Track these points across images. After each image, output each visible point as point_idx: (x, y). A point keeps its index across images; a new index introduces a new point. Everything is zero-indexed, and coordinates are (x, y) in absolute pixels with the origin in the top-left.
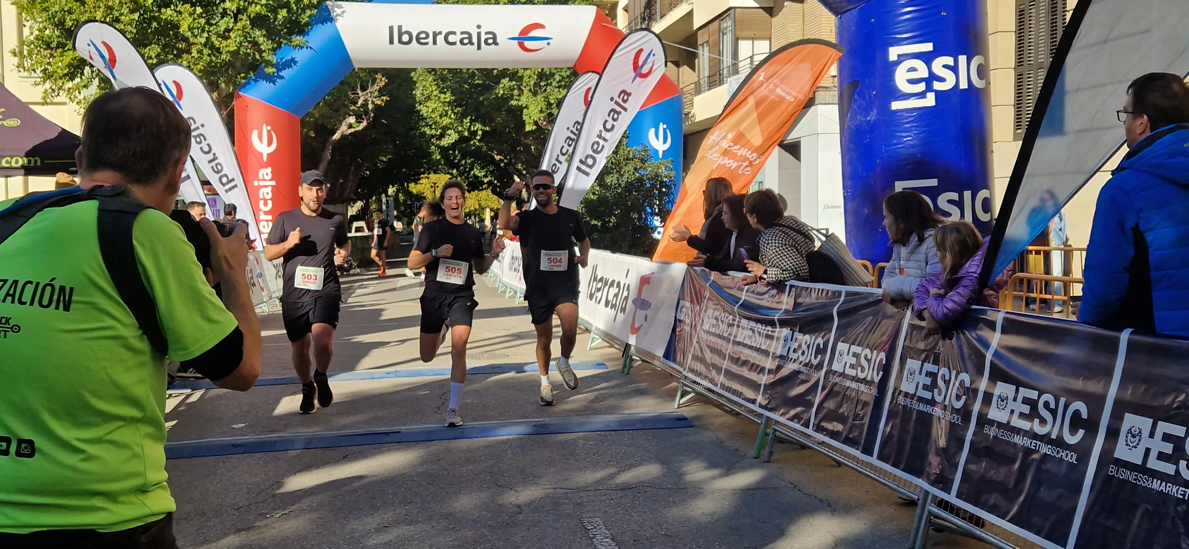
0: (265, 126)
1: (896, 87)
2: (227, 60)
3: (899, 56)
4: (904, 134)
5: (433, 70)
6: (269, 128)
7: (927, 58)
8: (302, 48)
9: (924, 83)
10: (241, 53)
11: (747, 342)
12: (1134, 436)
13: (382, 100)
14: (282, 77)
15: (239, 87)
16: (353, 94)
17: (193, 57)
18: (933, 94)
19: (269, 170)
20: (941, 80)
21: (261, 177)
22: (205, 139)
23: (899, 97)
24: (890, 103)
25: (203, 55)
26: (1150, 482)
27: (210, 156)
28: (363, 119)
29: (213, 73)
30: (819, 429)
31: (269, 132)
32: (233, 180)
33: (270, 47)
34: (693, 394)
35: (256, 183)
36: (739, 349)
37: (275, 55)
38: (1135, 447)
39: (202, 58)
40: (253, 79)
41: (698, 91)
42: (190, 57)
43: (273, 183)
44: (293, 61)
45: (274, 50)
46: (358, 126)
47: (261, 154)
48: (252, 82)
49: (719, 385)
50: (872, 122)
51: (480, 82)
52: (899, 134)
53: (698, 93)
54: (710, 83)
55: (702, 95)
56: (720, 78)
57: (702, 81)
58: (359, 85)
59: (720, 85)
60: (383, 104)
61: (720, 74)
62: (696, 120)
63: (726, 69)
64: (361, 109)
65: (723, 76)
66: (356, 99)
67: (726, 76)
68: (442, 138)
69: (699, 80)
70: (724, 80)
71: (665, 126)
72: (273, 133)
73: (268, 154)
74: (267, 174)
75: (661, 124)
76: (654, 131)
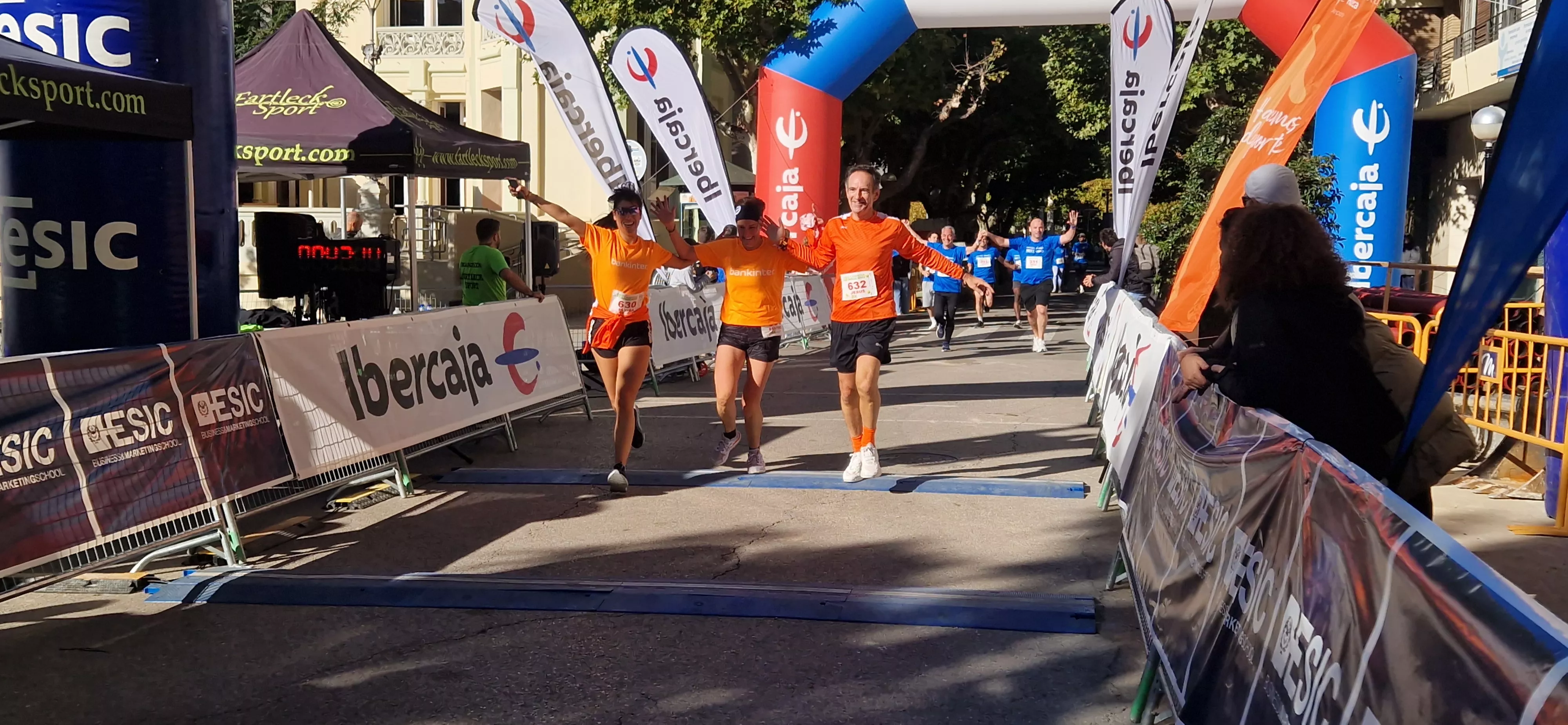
0: (793, 111)
6: (798, 114)
8: (845, 4)
13: (999, 76)
14: (819, 44)
15: (766, 60)
16: (958, 68)
22: (683, 129)
28: (972, 102)
31: (797, 119)
40: (781, 50)
41: (1459, 50)
44: (832, 24)
45: (810, 8)
46: (965, 112)
47: (786, 150)
48: (780, 54)
53: (1459, 53)
54: (1476, 39)
55: (1463, 58)
56: (1491, 31)
57: (1465, 36)
58: (967, 55)
59: (1491, 41)
60: (1000, 81)
61: (1492, 24)
62: (1452, 98)
63: (1501, 16)
64: (970, 87)
65: (1496, 28)
66: (963, 75)
67: (1500, 26)
68: (1083, 128)
69: (1462, 34)
70: (1497, 33)
71: (1381, 106)
72: (803, 121)
73: (796, 150)
74: (793, 177)
75: (1374, 102)
76: (1359, 113)
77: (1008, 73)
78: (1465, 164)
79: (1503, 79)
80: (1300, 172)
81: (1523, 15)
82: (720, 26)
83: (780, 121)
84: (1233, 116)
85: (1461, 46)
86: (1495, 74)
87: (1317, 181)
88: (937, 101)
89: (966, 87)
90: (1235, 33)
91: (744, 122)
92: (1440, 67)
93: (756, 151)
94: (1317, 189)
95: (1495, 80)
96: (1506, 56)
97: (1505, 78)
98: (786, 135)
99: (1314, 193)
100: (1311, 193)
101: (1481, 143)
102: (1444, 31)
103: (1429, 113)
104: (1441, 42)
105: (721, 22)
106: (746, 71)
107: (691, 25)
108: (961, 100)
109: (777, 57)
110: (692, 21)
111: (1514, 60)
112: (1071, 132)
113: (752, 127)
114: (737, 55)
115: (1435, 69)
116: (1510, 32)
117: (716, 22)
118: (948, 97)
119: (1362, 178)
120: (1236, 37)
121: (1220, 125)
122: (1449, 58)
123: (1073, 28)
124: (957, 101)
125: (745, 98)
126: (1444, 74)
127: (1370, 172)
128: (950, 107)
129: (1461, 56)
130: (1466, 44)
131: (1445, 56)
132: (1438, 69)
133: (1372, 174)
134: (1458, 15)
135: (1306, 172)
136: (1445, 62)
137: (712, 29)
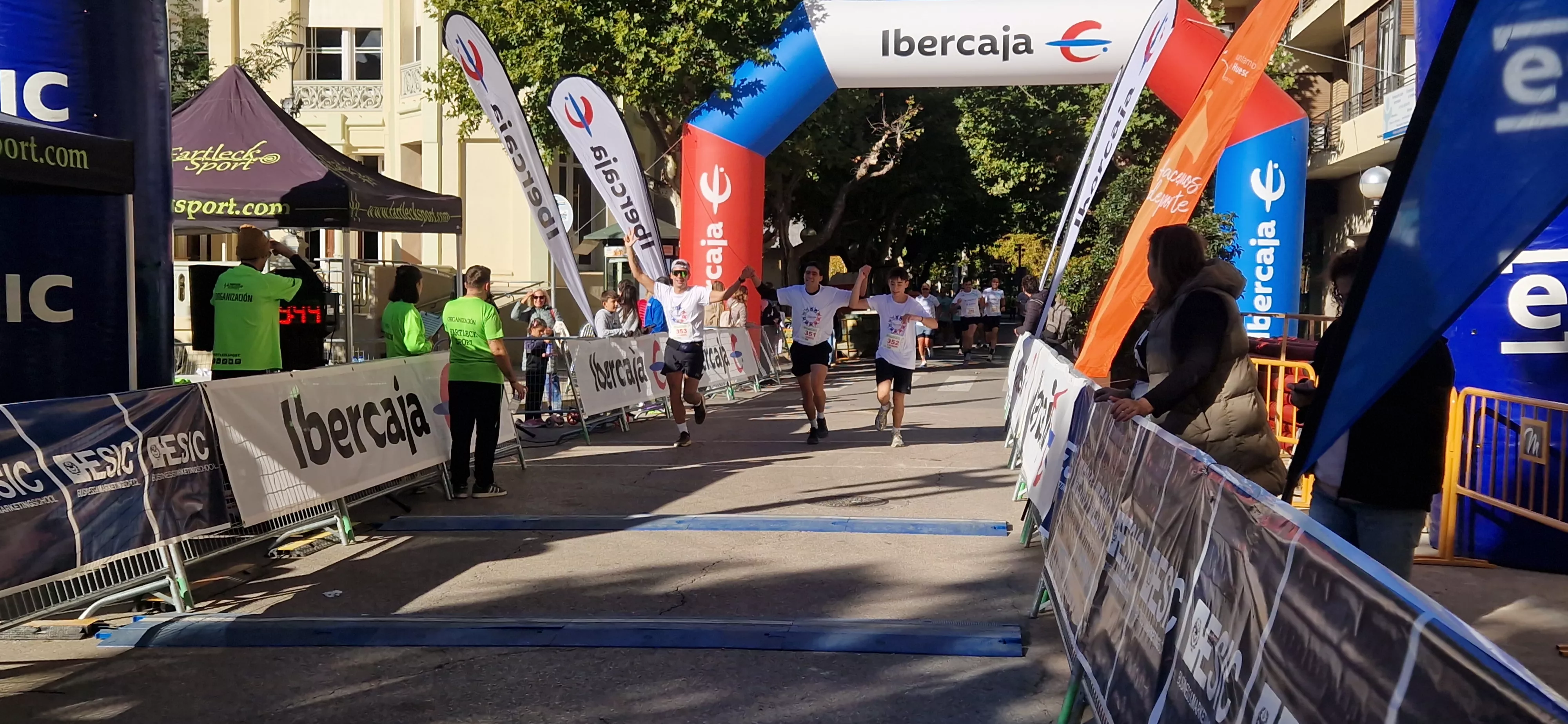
0: (716, 167)
6: (722, 169)
8: (767, 64)
13: (915, 134)
14: (741, 106)
15: (690, 116)
16: (875, 126)
28: (889, 159)
31: (721, 175)
37: (734, 73)
40: (705, 108)
44: (757, 84)
45: (732, 67)
46: (880, 170)
47: (711, 205)
48: (704, 111)
53: (1348, 118)
54: (1363, 103)
55: (1351, 120)
56: (1377, 95)
57: (1353, 100)
58: (884, 114)
59: (1377, 105)
60: (915, 140)
61: (1377, 89)
62: (1342, 158)
63: (1386, 81)
64: (887, 145)
65: (1382, 92)
66: (880, 133)
67: (1385, 91)
68: (996, 184)
69: (1350, 98)
70: (1382, 97)
71: (1276, 166)
72: (726, 177)
73: (719, 205)
74: (717, 231)
75: (1271, 162)
76: (1257, 172)
77: (923, 131)
78: (1355, 219)
79: (1388, 141)
80: (1202, 228)
81: (1406, 81)
82: (646, 84)
83: (704, 177)
84: (1140, 175)
85: (1350, 109)
86: (1381, 136)
87: (1219, 236)
88: (855, 158)
89: (884, 144)
91: (667, 178)
92: (1331, 129)
93: (680, 205)
94: (1219, 245)
95: (1381, 142)
96: (1392, 119)
97: (1390, 140)
98: (709, 189)
99: (1216, 248)
100: (1213, 248)
101: (1370, 202)
102: (1334, 95)
103: (1320, 173)
104: (1331, 105)
105: (646, 81)
106: (669, 127)
107: (616, 82)
108: (878, 157)
109: (700, 114)
110: (617, 79)
111: (1398, 123)
112: (984, 187)
113: (676, 182)
114: (660, 112)
115: (1326, 131)
116: (1395, 97)
117: (641, 81)
118: (865, 153)
119: (1261, 234)
121: (1128, 183)
122: (1339, 121)
123: (984, 88)
124: (874, 158)
125: (669, 154)
126: (1334, 137)
127: (1267, 228)
128: (868, 164)
129: (1350, 119)
130: (1355, 107)
131: (1335, 119)
132: (1328, 130)
133: (1270, 230)
134: (1346, 80)
135: (1209, 228)
136: (1335, 125)
137: (637, 87)
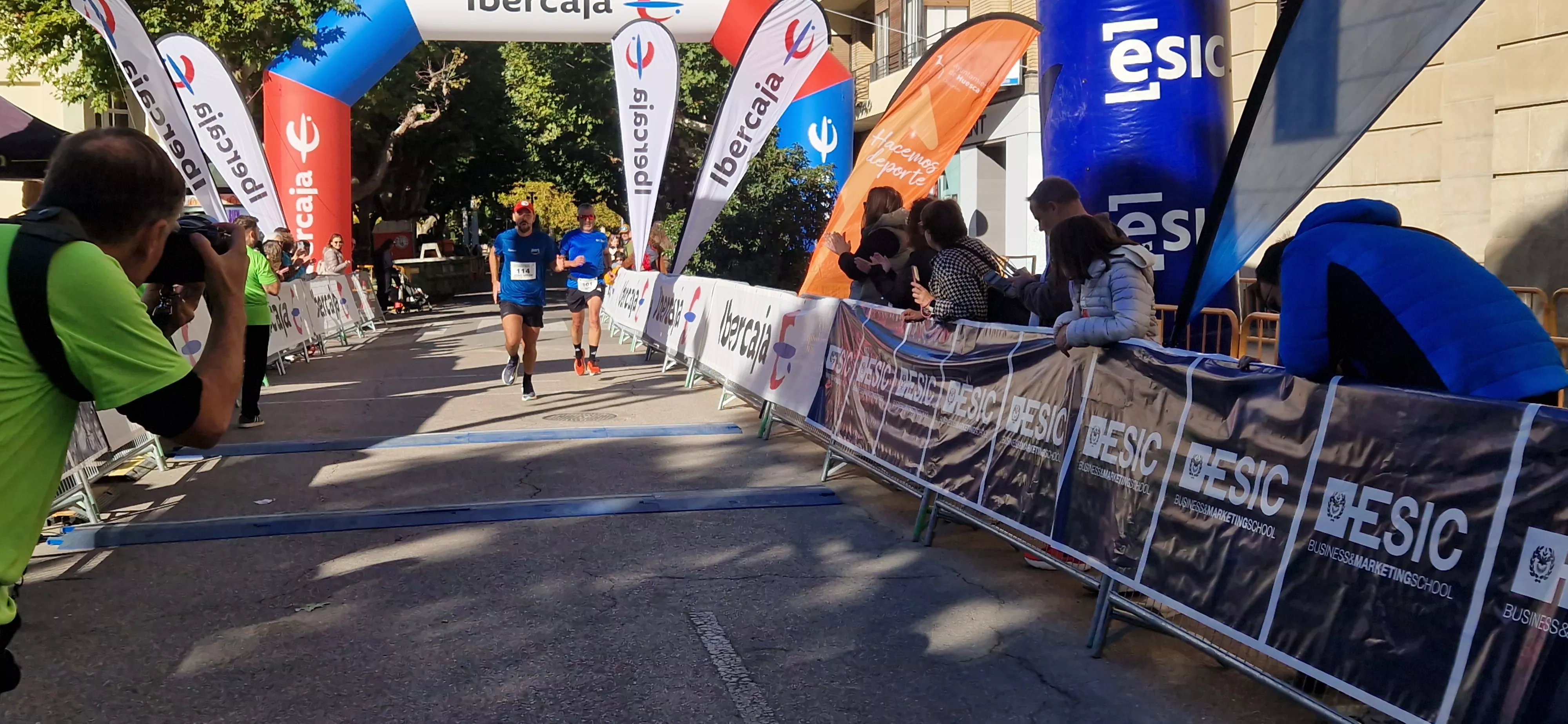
0: (303, 116)
1: (1112, 75)
2: (252, 29)
3: (1115, 35)
4: (1121, 136)
5: (527, 44)
6: (309, 119)
7: (1150, 38)
8: (352, 13)
9: (1146, 70)
10: (272, 18)
11: (909, 396)
12: (1336, 505)
13: (460, 83)
15: (270, 64)
16: (421, 74)
17: (207, 25)
18: (1157, 84)
19: (309, 174)
20: (1168, 66)
21: (298, 184)
22: (224, 133)
23: (1115, 87)
24: (1104, 96)
25: (220, 22)
26: (1352, 558)
27: (230, 155)
28: (436, 108)
29: (235, 46)
30: (988, 504)
31: (309, 124)
32: (261, 186)
33: (308, 12)
34: (844, 464)
35: (292, 191)
36: (897, 405)
37: (316, 22)
38: (1338, 518)
39: (218, 27)
40: (287, 55)
41: (875, 74)
42: (202, 25)
43: (315, 191)
44: (339, 32)
45: (316, 16)
46: (428, 117)
47: (300, 153)
48: (286, 59)
49: (874, 452)
50: (1080, 119)
51: (589, 60)
52: (1115, 135)
53: (875, 78)
56: (902, 59)
57: (880, 62)
58: (430, 62)
60: (462, 88)
61: (903, 53)
62: (871, 114)
63: (911, 47)
64: (433, 94)
66: (426, 82)
71: (829, 121)
72: (314, 126)
73: (309, 153)
74: (307, 179)
75: (824, 118)
76: (815, 127)
77: (469, 81)
83: (290, 125)
90: (694, 53)
98: (297, 136)
109: (282, 61)
117: (222, 27)
120: (695, 56)
122: (867, 80)
126: (861, 94)
130: (881, 69)
134: (869, 43)
137: (217, 34)
